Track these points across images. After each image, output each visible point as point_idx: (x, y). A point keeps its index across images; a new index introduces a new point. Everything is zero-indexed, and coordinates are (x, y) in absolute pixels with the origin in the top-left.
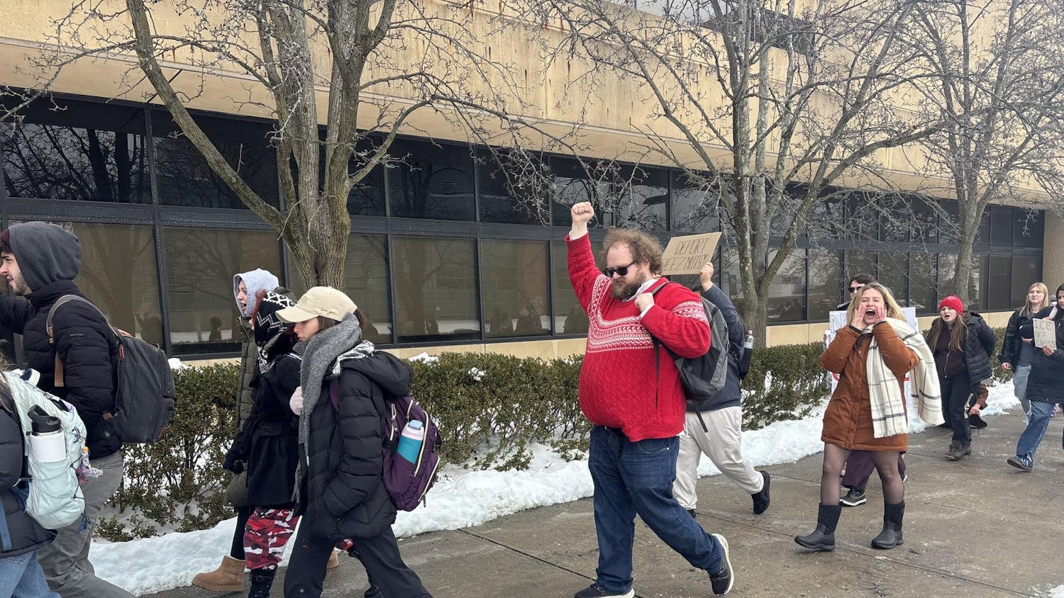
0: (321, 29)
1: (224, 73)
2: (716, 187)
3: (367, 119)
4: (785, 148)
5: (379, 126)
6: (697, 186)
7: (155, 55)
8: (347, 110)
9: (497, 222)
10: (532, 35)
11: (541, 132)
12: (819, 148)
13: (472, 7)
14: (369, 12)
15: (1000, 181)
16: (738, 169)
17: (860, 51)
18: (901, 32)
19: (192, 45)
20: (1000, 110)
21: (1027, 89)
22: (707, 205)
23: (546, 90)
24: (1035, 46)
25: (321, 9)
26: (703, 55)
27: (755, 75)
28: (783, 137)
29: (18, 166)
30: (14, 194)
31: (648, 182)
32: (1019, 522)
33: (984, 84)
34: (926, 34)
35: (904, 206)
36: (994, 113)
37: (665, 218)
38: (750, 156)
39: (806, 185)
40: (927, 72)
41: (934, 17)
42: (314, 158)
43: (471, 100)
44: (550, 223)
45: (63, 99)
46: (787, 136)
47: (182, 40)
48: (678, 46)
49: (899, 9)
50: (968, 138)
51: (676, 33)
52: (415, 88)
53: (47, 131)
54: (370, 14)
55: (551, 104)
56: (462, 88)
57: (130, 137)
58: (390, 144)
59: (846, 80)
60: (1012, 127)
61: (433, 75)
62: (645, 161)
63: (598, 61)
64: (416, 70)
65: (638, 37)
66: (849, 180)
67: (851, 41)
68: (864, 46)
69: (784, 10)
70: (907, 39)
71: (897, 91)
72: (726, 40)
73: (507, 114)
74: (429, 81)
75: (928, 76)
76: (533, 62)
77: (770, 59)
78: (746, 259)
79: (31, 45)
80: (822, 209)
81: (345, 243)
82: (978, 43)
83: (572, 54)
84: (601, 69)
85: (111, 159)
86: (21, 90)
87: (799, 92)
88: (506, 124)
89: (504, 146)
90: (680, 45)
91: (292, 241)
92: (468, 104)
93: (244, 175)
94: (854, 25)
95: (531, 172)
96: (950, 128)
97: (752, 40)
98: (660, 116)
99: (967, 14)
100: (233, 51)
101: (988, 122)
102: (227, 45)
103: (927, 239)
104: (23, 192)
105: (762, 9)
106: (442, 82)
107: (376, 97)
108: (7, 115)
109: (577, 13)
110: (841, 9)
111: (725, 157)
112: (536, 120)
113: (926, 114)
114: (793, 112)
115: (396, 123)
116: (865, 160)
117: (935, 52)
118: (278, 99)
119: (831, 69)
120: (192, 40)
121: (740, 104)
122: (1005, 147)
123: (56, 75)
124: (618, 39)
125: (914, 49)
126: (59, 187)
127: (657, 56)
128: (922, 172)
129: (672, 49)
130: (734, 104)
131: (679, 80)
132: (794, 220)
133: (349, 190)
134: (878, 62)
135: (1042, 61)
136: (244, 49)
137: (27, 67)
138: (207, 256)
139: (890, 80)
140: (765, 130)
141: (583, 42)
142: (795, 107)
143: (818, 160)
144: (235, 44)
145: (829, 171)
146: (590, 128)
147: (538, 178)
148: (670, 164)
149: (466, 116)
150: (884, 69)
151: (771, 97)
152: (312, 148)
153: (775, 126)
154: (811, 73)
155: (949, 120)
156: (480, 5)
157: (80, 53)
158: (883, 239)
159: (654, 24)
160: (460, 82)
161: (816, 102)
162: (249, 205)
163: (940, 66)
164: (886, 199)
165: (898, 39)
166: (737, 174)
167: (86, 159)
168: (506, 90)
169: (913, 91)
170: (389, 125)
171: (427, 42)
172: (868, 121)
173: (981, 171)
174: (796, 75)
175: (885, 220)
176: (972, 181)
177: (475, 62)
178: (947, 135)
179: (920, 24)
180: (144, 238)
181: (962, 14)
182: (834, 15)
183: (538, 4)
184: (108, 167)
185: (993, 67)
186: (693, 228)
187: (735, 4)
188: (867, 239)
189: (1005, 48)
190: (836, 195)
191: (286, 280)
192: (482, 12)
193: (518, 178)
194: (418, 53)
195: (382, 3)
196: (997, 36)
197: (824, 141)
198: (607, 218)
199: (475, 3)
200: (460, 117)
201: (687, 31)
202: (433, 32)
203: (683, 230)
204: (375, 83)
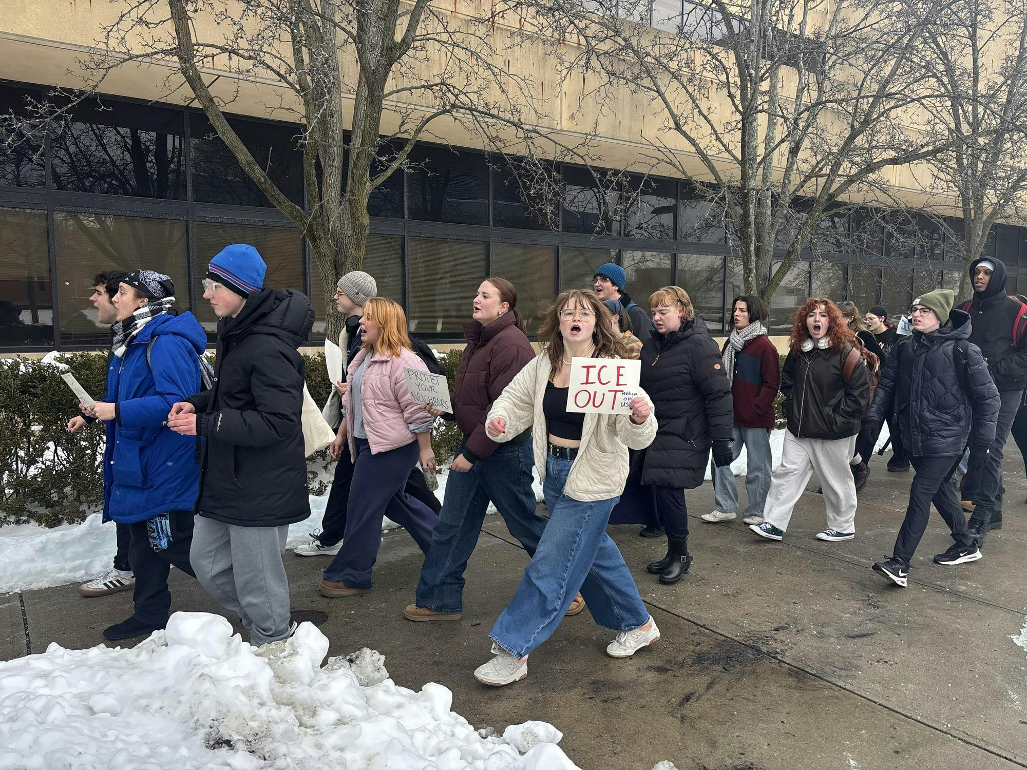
0: (351, 40)
1: (258, 80)
2: (723, 199)
3: (389, 125)
4: (792, 163)
5: (400, 132)
6: (703, 198)
7: (195, 61)
8: (371, 117)
9: (510, 227)
10: (550, 49)
11: (554, 142)
12: (826, 164)
13: (493, 22)
14: (395, 25)
15: (1007, 201)
16: (745, 182)
17: (870, 70)
18: (911, 54)
19: (230, 52)
20: (1008, 131)
22: (714, 217)
23: (561, 102)
25: (350, 21)
26: (715, 72)
27: (765, 92)
28: (790, 152)
29: (65, 162)
30: (61, 187)
31: (656, 193)
32: (1017, 540)
33: (992, 106)
34: (936, 56)
35: (910, 222)
36: (1002, 135)
37: (672, 228)
38: (757, 170)
39: (813, 199)
40: (936, 93)
41: (944, 39)
42: (338, 162)
43: (489, 110)
44: (560, 229)
45: (109, 100)
46: (794, 151)
47: (221, 48)
48: (690, 63)
49: (910, 31)
50: (975, 158)
51: (689, 50)
52: (435, 97)
53: (93, 130)
54: (398, 27)
55: (566, 115)
56: (480, 98)
57: (170, 138)
58: (410, 149)
59: (855, 98)
60: (1020, 148)
61: (454, 85)
62: (654, 172)
63: (612, 75)
64: (438, 81)
65: (651, 53)
66: (856, 195)
67: (861, 61)
68: (874, 66)
69: (795, 30)
70: (916, 60)
71: (906, 110)
72: (738, 57)
73: (522, 124)
74: (449, 90)
75: (937, 96)
76: (549, 75)
77: (780, 77)
78: (751, 270)
79: (82, 49)
80: (826, 224)
81: (364, 242)
82: (988, 64)
83: (587, 69)
84: (615, 83)
85: (151, 158)
86: (71, 91)
87: (807, 109)
88: (521, 134)
89: (518, 154)
90: (693, 61)
91: (314, 239)
92: (486, 114)
93: (271, 175)
94: (864, 45)
95: (543, 180)
96: (957, 147)
97: (763, 58)
98: (670, 129)
99: (977, 37)
100: (268, 59)
101: (996, 144)
102: (262, 54)
103: (933, 256)
104: (69, 186)
105: (774, 29)
106: (461, 92)
107: (399, 104)
108: (57, 114)
109: (594, 29)
110: (852, 30)
111: (732, 171)
112: (550, 131)
113: (934, 134)
114: (801, 128)
115: (416, 130)
116: (872, 176)
117: (944, 73)
118: (307, 103)
119: (841, 87)
120: (230, 48)
121: (749, 120)
122: (1012, 168)
123: (103, 78)
124: (632, 55)
125: (924, 70)
126: (102, 182)
127: (670, 71)
128: (928, 190)
129: (684, 65)
130: (743, 120)
131: (690, 94)
132: (799, 233)
133: (369, 192)
134: (887, 82)
136: (277, 57)
137: (77, 69)
139: (899, 100)
140: (772, 145)
141: (598, 57)
142: (804, 124)
143: (825, 175)
144: (269, 53)
145: (835, 186)
146: (602, 139)
147: (550, 186)
148: (678, 175)
149: (483, 125)
150: (893, 88)
151: (780, 113)
152: (337, 151)
153: (783, 141)
154: (821, 90)
155: (957, 140)
156: (501, 21)
157: (126, 57)
158: (888, 254)
159: (668, 41)
160: (479, 93)
161: (824, 119)
162: (275, 204)
163: (949, 87)
164: (892, 215)
165: (908, 60)
166: (743, 186)
167: (128, 157)
168: (522, 101)
169: (921, 110)
170: (410, 131)
171: (449, 54)
172: (876, 138)
173: (988, 191)
174: (805, 92)
175: (890, 235)
176: (979, 200)
177: (493, 74)
178: (954, 154)
179: (930, 47)
180: (178, 232)
181: (973, 37)
182: (845, 36)
183: (556, 21)
184: (148, 165)
185: (1003, 89)
186: (699, 238)
187: (747, 24)
188: (871, 254)
189: (1015, 71)
190: (841, 210)
191: (308, 276)
192: (503, 27)
193: (530, 185)
194: (440, 65)
195: (409, 16)
196: (1007, 59)
197: (831, 157)
198: (615, 226)
199: (496, 18)
200: (478, 125)
201: (699, 49)
202: (456, 45)
203: (690, 239)
204: (398, 91)
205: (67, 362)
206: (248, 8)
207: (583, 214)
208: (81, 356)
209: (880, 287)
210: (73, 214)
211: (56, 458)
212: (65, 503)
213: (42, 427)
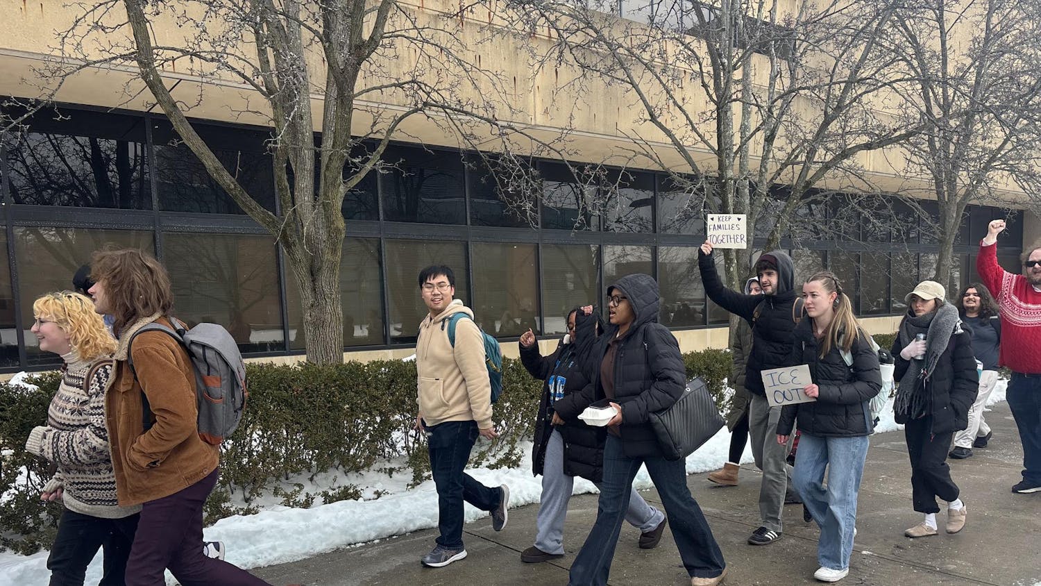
0: (317, 39)
1: (223, 83)
2: (701, 189)
3: (360, 125)
4: (768, 151)
5: (372, 132)
6: (682, 189)
7: (155, 65)
9: (488, 225)
10: (520, 43)
11: (530, 137)
12: (802, 151)
13: (462, 16)
14: (362, 22)
15: (979, 182)
16: (723, 172)
17: (841, 56)
18: (881, 38)
19: (191, 55)
20: (978, 112)
21: (1005, 92)
22: (692, 208)
23: (534, 97)
24: (1011, 50)
25: (317, 20)
26: (687, 62)
27: (738, 81)
28: (766, 140)
29: (22, 174)
30: (18, 201)
31: (634, 186)
32: (1002, 517)
34: (905, 39)
35: (885, 207)
36: (973, 116)
37: (651, 220)
38: (734, 159)
39: (789, 187)
40: (907, 77)
41: (913, 23)
42: (309, 165)
43: (462, 106)
44: (539, 226)
45: (66, 108)
46: (769, 140)
47: (182, 51)
48: (662, 53)
49: (878, 15)
50: (947, 140)
51: (661, 41)
52: (407, 96)
53: (50, 140)
54: (364, 24)
55: (539, 110)
56: (453, 95)
57: (131, 145)
58: (383, 150)
59: (828, 85)
60: (990, 129)
61: (425, 82)
62: (631, 165)
63: (585, 67)
64: (408, 78)
65: (624, 45)
66: (832, 182)
67: (831, 47)
68: (845, 51)
69: (766, 17)
70: (886, 44)
72: (709, 46)
73: (496, 120)
74: (421, 88)
75: (907, 80)
77: (752, 65)
78: (731, 260)
79: (36, 57)
80: (804, 211)
81: (340, 246)
82: (956, 47)
83: (560, 62)
84: (588, 75)
85: (112, 167)
86: (26, 101)
88: (496, 131)
89: (494, 151)
90: (665, 51)
91: (288, 245)
92: (459, 111)
93: (241, 181)
94: (834, 31)
95: (520, 177)
96: (929, 130)
97: (735, 46)
98: (645, 120)
99: (944, 19)
100: (231, 61)
101: (967, 125)
102: (225, 56)
103: (908, 239)
104: (27, 199)
105: (744, 17)
106: (433, 90)
107: (370, 104)
108: (12, 125)
109: (564, 22)
110: (822, 16)
111: (709, 161)
112: (524, 126)
113: (906, 117)
114: (775, 116)
115: (389, 130)
116: (846, 162)
117: (914, 56)
118: (275, 106)
119: (812, 74)
120: (191, 51)
121: (724, 109)
122: (984, 149)
123: (59, 86)
124: (605, 46)
125: (893, 54)
126: (62, 194)
127: (642, 63)
128: (902, 174)
129: (657, 56)
130: (718, 109)
131: (664, 85)
132: (778, 222)
133: (343, 195)
134: (858, 67)
135: (1018, 64)
136: (242, 59)
137: (31, 78)
138: (205, 260)
139: (870, 85)
140: (748, 134)
141: (571, 49)
142: (778, 112)
143: (801, 162)
144: (233, 55)
145: (811, 173)
146: (578, 133)
147: (527, 182)
148: (656, 167)
149: (457, 122)
150: (864, 73)
151: (754, 102)
152: (308, 155)
153: (758, 129)
154: (793, 78)
155: (928, 123)
156: (470, 15)
157: (83, 64)
159: (639, 32)
160: (451, 90)
161: (797, 106)
162: (246, 210)
163: (919, 70)
164: (868, 201)
165: (877, 44)
166: (721, 176)
167: (88, 166)
168: (495, 97)
169: (893, 95)
170: (383, 131)
171: (418, 51)
172: (849, 124)
173: (960, 172)
174: (778, 80)
175: (867, 220)
176: (952, 183)
177: (465, 70)
178: (926, 138)
179: (899, 30)
180: (144, 243)
181: (940, 19)
182: (815, 22)
183: (526, 14)
184: (109, 173)
185: (970, 71)
186: (679, 230)
187: (718, 12)
188: (849, 240)
189: (983, 52)
190: (819, 197)
191: (282, 284)
192: (472, 21)
193: (508, 182)
194: (410, 62)
195: (376, 13)
196: (975, 40)
197: (806, 144)
198: (594, 221)
199: (465, 12)
200: (451, 123)
201: (672, 39)
202: (425, 41)
203: (669, 232)
204: (368, 91)
205: (36, 383)
206: (210, 9)
207: (561, 209)
208: (51, 376)
209: (859, 272)
210: (33, 229)
211: (29, 483)
212: (42, 529)
213: (13, 451)
